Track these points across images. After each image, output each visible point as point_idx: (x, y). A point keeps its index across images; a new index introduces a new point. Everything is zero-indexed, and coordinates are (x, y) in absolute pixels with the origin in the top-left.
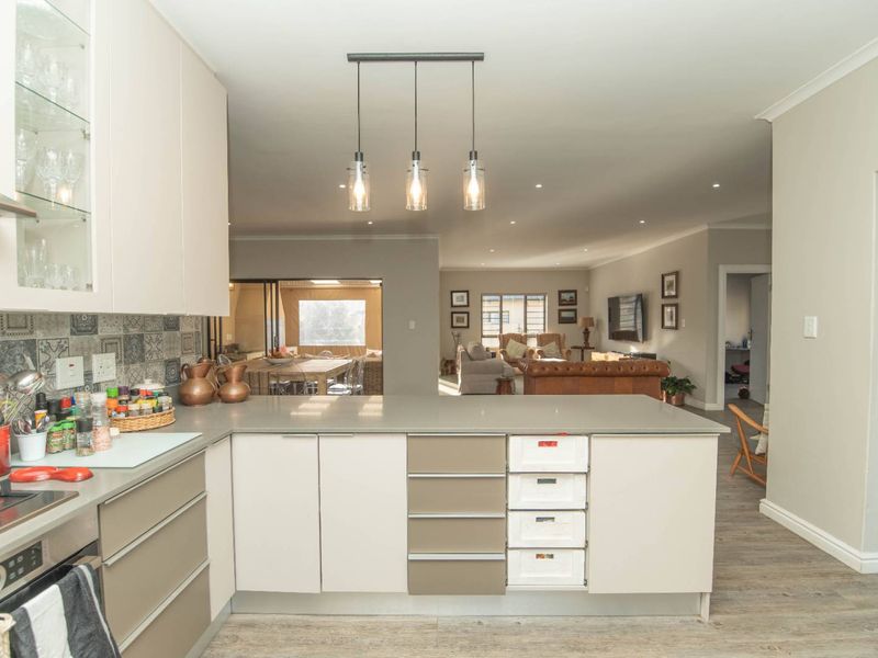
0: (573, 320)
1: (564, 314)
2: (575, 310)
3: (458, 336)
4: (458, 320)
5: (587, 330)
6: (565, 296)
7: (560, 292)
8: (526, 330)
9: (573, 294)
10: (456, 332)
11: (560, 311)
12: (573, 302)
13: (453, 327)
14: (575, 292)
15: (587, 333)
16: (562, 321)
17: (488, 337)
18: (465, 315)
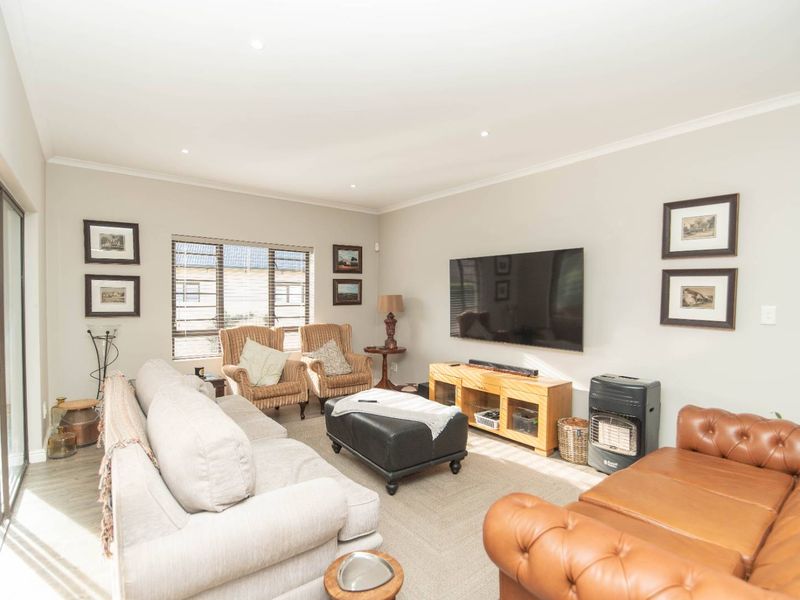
0: (354, 300)
1: (343, 289)
2: (359, 282)
3: (109, 337)
4: (106, 297)
5: (391, 316)
6: (345, 256)
7: (337, 248)
8: (272, 317)
9: (355, 254)
10: (100, 326)
11: (336, 282)
12: (357, 267)
13: (89, 313)
14: (359, 249)
15: (391, 322)
16: (340, 300)
17: (191, 334)
18: (129, 286)
